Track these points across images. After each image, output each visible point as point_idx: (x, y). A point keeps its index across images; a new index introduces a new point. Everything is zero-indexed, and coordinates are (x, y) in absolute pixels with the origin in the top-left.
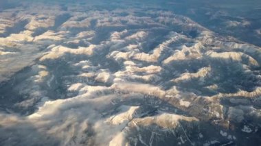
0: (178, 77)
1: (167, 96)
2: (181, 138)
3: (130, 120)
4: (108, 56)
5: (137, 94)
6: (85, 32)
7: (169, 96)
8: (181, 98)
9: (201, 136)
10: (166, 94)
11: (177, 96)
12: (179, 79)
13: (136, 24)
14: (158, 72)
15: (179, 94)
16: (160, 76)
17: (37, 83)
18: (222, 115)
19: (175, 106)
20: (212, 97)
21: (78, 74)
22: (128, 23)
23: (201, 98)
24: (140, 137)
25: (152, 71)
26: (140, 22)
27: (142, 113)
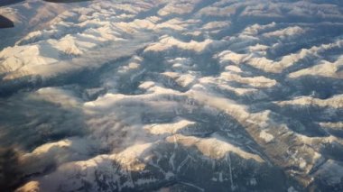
0: (289, 99)
1: (248, 121)
2: (221, 174)
3: (172, 134)
4: (215, 56)
5: (212, 109)
6: (216, 22)
7: (251, 122)
8: (266, 128)
9: (253, 182)
10: (249, 118)
11: (262, 124)
12: (289, 102)
13: (303, 15)
14: (267, 88)
15: (267, 122)
16: (267, 93)
17: (119, 75)
18: (310, 167)
19: (252, 136)
20: (312, 139)
21: (163, 71)
22: (290, 13)
23: (291, 135)
24: (173, 156)
25: (258, 85)
26: (311, 12)
27: (197, 131)
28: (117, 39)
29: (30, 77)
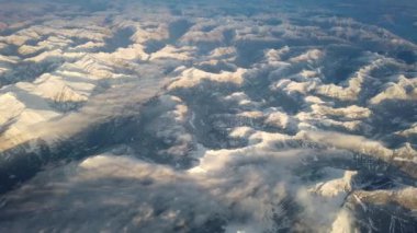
3: (349, 193)
4: (273, 88)
7: (401, 159)
10: (395, 155)
14: (366, 118)
28: (115, 76)
29: (27, 144)
